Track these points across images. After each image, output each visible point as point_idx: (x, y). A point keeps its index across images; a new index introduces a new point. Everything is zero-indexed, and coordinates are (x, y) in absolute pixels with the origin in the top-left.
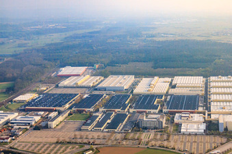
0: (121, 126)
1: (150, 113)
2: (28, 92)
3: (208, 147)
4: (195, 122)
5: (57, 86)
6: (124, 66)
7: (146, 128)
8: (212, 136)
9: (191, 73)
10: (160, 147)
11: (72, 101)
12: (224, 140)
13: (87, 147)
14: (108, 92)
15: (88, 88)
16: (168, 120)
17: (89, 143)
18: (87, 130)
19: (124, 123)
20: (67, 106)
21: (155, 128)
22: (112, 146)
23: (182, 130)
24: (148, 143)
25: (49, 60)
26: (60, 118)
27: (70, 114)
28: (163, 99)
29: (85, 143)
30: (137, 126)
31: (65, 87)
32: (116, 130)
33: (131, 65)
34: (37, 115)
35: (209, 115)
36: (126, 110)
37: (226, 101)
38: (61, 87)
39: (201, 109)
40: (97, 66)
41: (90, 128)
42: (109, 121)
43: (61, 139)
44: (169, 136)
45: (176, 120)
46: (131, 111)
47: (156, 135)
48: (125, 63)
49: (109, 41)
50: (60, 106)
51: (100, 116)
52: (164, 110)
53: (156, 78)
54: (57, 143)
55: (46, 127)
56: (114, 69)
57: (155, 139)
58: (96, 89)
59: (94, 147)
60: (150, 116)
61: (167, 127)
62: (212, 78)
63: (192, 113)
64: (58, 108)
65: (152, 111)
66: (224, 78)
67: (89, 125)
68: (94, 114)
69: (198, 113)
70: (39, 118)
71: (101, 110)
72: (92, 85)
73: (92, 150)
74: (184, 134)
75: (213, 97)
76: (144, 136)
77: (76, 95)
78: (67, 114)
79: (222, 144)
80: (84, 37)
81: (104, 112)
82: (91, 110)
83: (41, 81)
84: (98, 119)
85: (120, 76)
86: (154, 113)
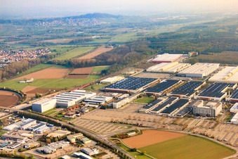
0: (176, 112)
1: (212, 101)
2: (118, 75)
5: (145, 71)
6: (217, 54)
7: (198, 115)
10: (201, 134)
11: (149, 85)
13: (134, 128)
14: (185, 79)
16: (226, 109)
17: (137, 125)
18: (144, 113)
19: (182, 108)
20: (141, 89)
23: (232, 120)
24: (191, 129)
26: (128, 100)
27: (140, 97)
28: (234, 87)
29: (134, 125)
30: (191, 113)
31: (151, 72)
32: (169, 115)
34: (111, 96)
36: (192, 96)
38: (148, 72)
40: (191, 54)
41: (147, 111)
42: (168, 106)
43: (114, 120)
44: (216, 125)
46: (196, 97)
47: (204, 122)
48: (219, 51)
49: (218, 31)
50: (135, 89)
52: (227, 99)
54: (111, 122)
55: (112, 107)
56: (205, 57)
57: (201, 127)
58: (177, 75)
59: (138, 129)
61: (220, 115)
64: (131, 91)
65: (215, 99)
67: (148, 107)
68: (159, 98)
70: (111, 98)
71: (168, 95)
72: (175, 71)
73: (136, 131)
74: (232, 124)
76: (192, 123)
77: (155, 79)
78: (136, 97)
80: (197, 27)
81: (170, 97)
82: (160, 94)
84: (160, 103)
85: (206, 64)
86: (216, 101)
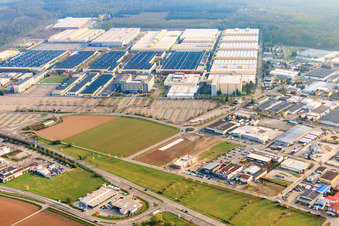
0: (100, 90)
1: (140, 74)
2: (9, 48)
3: (192, 114)
4: (187, 85)
5: (46, 42)
6: (134, 16)
7: (128, 92)
8: (201, 101)
9: (207, 24)
10: (136, 114)
11: (56, 60)
12: (213, 105)
13: (50, 116)
14: (102, 49)
15: (82, 43)
16: (158, 82)
17: (54, 111)
18: (59, 95)
19: (106, 86)
20: (47, 65)
21: (139, 92)
22: (80, 114)
23: (169, 94)
24: (123, 110)
25: (49, 10)
26: (33, 81)
27: (48, 75)
28: (163, 56)
29: (50, 112)
30: (119, 90)
31: (55, 43)
32: (92, 95)
33: (143, 15)
34: (7, 77)
35: (207, 75)
36: (115, 69)
37: (232, 59)
38: (50, 43)
39: (200, 69)
40: (102, 17)
41: (62, 92)
42: (88, 84)
43: (21, 108)
44: (151, 102)
45: (166, 83)
46: (120, 71)
47: (137, 100)
48: (135, 12)
50: (38, 66)
51: (81, 77)
52: (157, 70)
53: (164, 31)
54: (17, 111)
55: (12, 91)
56: (121, 20)
57: (134, 105)
58: (90, 45)
59: (57, 116)
60: (139, 77)
61: (153, 90)
62: (228, 31)
63: (189, 73)
64: (34, 68)
65: (144, 71)
66: (241, 31)
67: (63, 88)
68: (74, 76)
69: (195, 73)
70: (8, 80)
71: (85, 70)
72: (87, 40)
73: (55, 119)
74: (169, 99)
75: (219, 54)
76: (123, 102)
77: (63, 52)
78: (42, 75)
79: (209, 110)
81: (88, 73)
82: (74, 70)
83: (29, 35)
84: (76, 81)
85: (124, 29)
86: (146, 74)
